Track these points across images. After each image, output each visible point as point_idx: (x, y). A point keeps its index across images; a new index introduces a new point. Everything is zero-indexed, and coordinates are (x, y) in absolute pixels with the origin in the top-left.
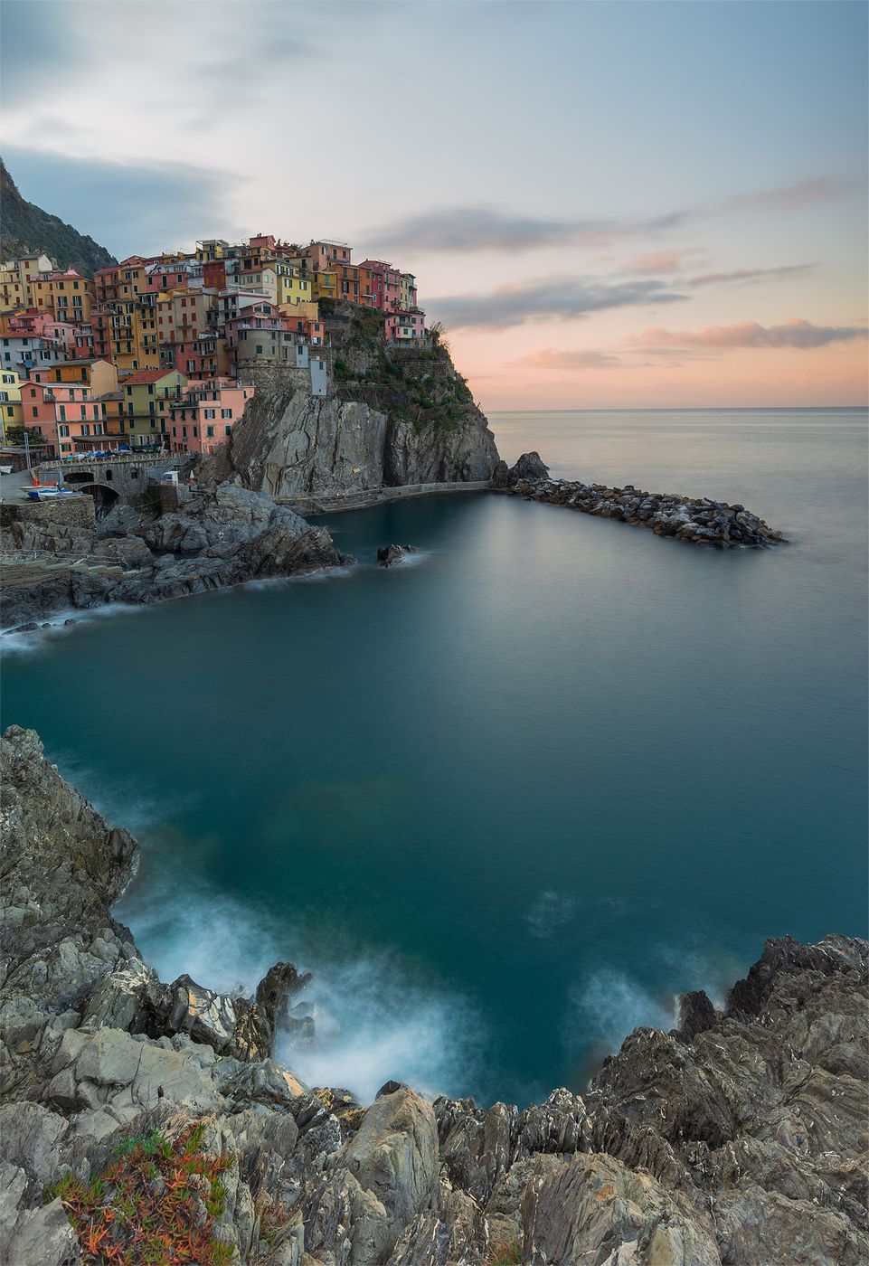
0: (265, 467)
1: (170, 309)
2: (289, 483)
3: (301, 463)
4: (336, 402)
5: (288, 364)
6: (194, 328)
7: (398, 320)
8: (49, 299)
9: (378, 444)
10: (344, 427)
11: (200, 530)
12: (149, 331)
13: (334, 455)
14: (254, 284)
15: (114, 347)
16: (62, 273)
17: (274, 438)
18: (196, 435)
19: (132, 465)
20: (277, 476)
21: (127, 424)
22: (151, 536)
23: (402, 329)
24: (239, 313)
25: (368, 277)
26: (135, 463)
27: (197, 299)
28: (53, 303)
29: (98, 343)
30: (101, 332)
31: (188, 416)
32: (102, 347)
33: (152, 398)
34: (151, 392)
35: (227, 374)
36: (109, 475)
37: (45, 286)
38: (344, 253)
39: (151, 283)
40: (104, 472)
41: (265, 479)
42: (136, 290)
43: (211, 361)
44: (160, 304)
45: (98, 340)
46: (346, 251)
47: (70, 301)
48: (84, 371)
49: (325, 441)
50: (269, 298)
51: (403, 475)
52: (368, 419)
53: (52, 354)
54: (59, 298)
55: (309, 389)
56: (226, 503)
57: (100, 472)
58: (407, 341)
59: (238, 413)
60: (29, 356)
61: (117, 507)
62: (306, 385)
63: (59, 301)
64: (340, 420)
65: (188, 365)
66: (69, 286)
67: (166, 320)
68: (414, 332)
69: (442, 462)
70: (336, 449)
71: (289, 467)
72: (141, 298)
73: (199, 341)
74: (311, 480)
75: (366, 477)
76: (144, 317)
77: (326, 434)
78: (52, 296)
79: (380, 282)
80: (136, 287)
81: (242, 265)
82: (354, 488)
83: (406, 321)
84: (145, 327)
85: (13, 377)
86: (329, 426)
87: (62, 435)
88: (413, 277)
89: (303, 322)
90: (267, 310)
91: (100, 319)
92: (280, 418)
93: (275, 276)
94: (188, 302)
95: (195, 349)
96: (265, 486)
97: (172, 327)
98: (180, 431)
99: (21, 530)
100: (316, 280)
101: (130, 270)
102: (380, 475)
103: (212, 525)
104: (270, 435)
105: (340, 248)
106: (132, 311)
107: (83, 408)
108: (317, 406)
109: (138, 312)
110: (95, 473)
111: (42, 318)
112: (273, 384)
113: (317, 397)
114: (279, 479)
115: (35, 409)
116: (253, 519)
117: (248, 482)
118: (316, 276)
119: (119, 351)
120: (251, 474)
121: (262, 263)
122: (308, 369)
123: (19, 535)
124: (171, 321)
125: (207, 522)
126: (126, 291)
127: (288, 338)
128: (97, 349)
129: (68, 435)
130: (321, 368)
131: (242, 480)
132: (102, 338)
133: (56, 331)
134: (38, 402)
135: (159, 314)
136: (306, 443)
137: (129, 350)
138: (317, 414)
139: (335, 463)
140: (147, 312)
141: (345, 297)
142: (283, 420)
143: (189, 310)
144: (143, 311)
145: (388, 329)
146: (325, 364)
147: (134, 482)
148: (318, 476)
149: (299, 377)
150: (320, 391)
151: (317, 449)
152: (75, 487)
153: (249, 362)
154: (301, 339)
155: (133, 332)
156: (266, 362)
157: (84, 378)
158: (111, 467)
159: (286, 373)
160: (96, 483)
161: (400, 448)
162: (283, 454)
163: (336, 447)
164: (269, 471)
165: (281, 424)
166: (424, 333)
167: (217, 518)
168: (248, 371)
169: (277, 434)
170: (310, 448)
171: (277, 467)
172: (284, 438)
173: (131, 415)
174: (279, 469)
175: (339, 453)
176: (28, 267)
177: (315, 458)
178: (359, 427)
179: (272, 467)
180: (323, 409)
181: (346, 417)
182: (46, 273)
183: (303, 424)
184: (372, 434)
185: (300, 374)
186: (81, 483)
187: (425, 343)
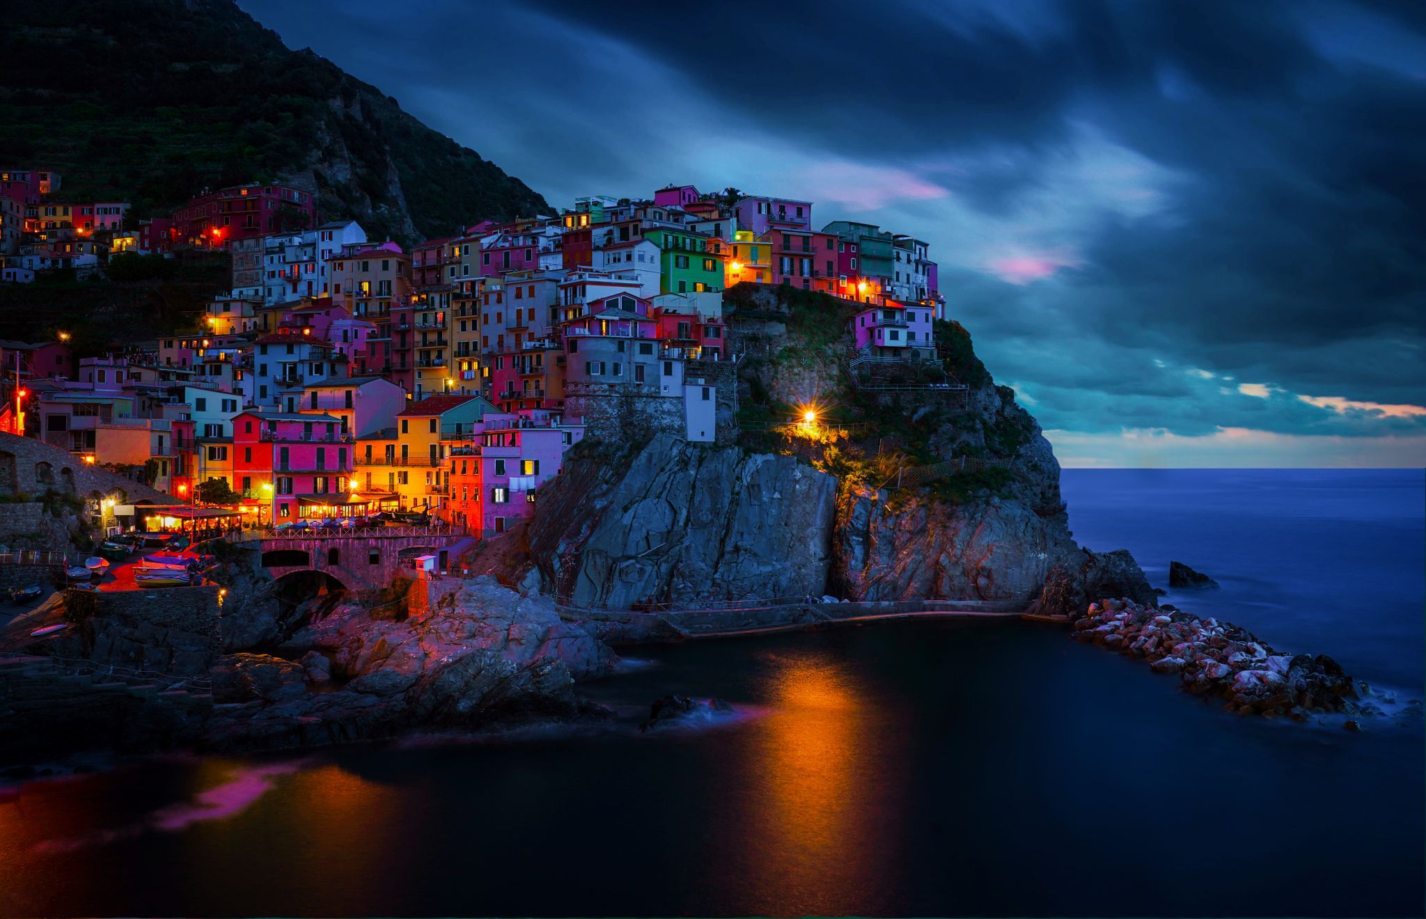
0: (583, 557)
1: (499, 301)
2: (628, 584)
3: (656, 553)
4: (733, 453)
5: (645, 390)
6: (531, 330)
7: (880, 315)
8: (348, 284)
10: (744, 495)
12: (469, 334)
13: (722, 541)
14: (623, 265)
17: (604, 509)
18: (477, 500)
19: (372, 542)
23: (887, 332)
24: (586, 311)
25: (830, 247)
26: (376, 539)
27: (537, 286)
29: (397, 351)
30: (403, 334)
31: (470, 468)
32: (403, 358)
33: (434, 439)
34: (433, 430)
36: (333, 557)
37: (347, 264)
38: (799, 210)
39: (487, 261)
40: (326, 551)
41: (581, 577)
42: (466, 272)
43: (538, 382)
44: (487, 295)
45: (398, 347)
46: (802, 208)
47: (375, 287)
48: (349, 394)
49: (706, 517)
50: (638, 286)
51: (860, 581)
52: (797, 481)
53: (326, 367)
55: (682, 430)
57: (320, 552)
58: (896, 351)
59: (552, 469)
60: (293, 369)
61: (340, 609)
62: (677, 423)
64: (738, 483)
66: (375, 265)
67: (492, 319)
68: (911, 336)
69: (937, 562)
70: (726, 534)
71: (629, 558)
72: (462, 284)
73: (524, 351)
76: (463, 314)
77: (707, 504)
78: (353, 281)
79: (854, 255)
80: (466, 268)
81: (616, 235)
82: (752, 599)
83: (898, 316)
84: (464, 329)
85: (234, 402)
86: (715, 493)
88: (926, 245)
89: (690, 321)
90: (628, 306)
91: (403, 316)
92: (620, 476)
93: (656, 252)
94: (525, 292)
95: (515, 364)
96: (582, 587)
97: (501, 328)
98: (459, 493)
100: (735, 255)
101: (460, 243)
104: (599, 504)
105: (792, 203)
106: (447, 304)
107: (321, 452)
108: (693, 462)
109: (457, 306)
110: (311, 552)
111: (327, 314)
112: (616, 422)
113: (695, 447)
114: (608, 579)
115: (247, 451)
116: (507, 640)
117: (552, 581)
118: (736, 248)
119: (426, 364)
120: (557, 565)
121: (644, 231)
122: (681, 400)
124: (499, 320)
126: (453, 274)
127: (646, 350)
128: (396, 359)
129: (290, 492)
130: (706, 396)
131: (543, 578)
132: (403, 345)
133: (345, 332)
134: (253, 441)
135: (484, 309)
136: (668, 520)
137: (440, 363)
138: (692, 472)
139: (722, 555)
140: (468, 305)
141: (787, 280)
142: (626, 480)
143: (525, 304)
144: (463, 304)
145: (860, 331)
146: (712, 391)
147: (374, 571)
148: (682, 575)
149: (663, 412)
150: (703, 433)
151: (689, 530)
152: (277, 572)
153: (579, 386)
154: (676, 352)
155: (446, 336)
156: (606, 387)
157: (349, 405)
158: (339, 543)
159: (639, 406)
160: (311, 568)
161: (858, 535)
162: (621, 536)
163: (728, 528)
164: (591, 563)
165: (622, 486)
166: (931, 338)
167: (447, 633)
168: (577, 401)
169: (612, 503)
170: (676, 528)
171: (606, 557)
172: (626, 509)
173: (405, 463)
174: (610, 561)
175: (733, 540)
176: (331, 239)
177: (684, 546)
178: (777, 495)
179: (597, 557)
180: (705, 464)
181: (752, 478)
182: (352, 246)
183: (664, 488)
184: (804, 510)
185: (666, 406)
186: (288, 568)
187: (932, 354)
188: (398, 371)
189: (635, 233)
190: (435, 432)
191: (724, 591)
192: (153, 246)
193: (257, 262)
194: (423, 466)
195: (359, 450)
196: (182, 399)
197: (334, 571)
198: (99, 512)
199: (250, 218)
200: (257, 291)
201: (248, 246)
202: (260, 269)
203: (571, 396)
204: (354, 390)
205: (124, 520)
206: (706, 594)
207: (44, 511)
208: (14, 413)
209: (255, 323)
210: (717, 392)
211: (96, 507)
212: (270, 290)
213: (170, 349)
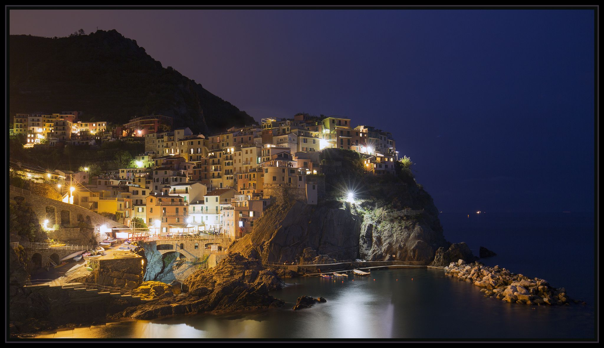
0: (271, 245)
1: (240, 155)
2: (287, 256)
4: (324, 209)
5: (292, 186)
12: (229, 167)
19: (195, 241)
20: (278, 251)
23: (378, 165)
26: (197, 240)
30: (206, 167)
31: (230, 214)
32: (206, 175)
33: (217, 204)
37: (185, 143)
40: (179, 245)
48: (187, 189)
49: (314, 231)
51: (369, 254)
53: (178, 179)
55: (305, 200)
57: (177, 245)
58: (381, 172)
60: (167, 180)
61: (184, 265)
62: (304, 198)
63: (191, 151)
66: (195, 143)
68: (386, 166)
70: (321, 238)
71: (287, 246)
76: (227, 160)
79: (365, 138)
81: (281, 131)
84: (227, 165)
85: (146, 192)
89: (308, 162)
91: (206, 161)
93: (296, 137)
94: (249, 152)
95: (245, 177)
97: (241, 165)
101: (226, 134)
106: (221, 157)
108: (310, 212)
109: (224, 157)
114: (280, 254)
116: (244, 276)
121: (290, 130)
122: (305, 189)
126: (223, 145)
127: (292, 172)
129: (166, 223)
130: (314, 188)
132: (205, 171)
134: (153, 205)
136: (301, 232)
137: (219, 177)
138: (309, 216)
141: (342, 147)
143: (249, 156)
146: (316, 186)
147: (196, 251)
148: (306, 252)
149: (298, 194)
150: (313, 202)
152: (162, 252)
153: (269, 185)
155: (221, 168)
157: (187, 192)
158: (184, 242)
159: (290, 192)
160: (174, 250)
163: (322, 235)
164: (274, 248)
166: (393, 167)
168: (268, 190)
170: (304, 235)
171: (279, 246)
172: (286, 229)
173: (207, 213)
175: (324, 239)
176: (179, 134)
179: (276, 246)
180: (314, 212)
183: (299, 221)
185: (300, 192)
186: (166, 250)
187: (394, 172)
188: (203, 180)
189: (288, 131)
190: (217, 201)
193: (154, 142)
194: (213, 214)
195: (191, 207)
196: (128, 191)
197: (182, 252)
198: (99, 231)
199: (151, 126)
200: (153, 152)
201: (151, 137)
202: (155, 144)
204: (188, 187)
205: (108, 234)
207: (81, 230)
208: (70, 196)
209: (153, 163)
210: (318, 187)
211: (98, 229)
212: (158, 152)
213: (123, 173)
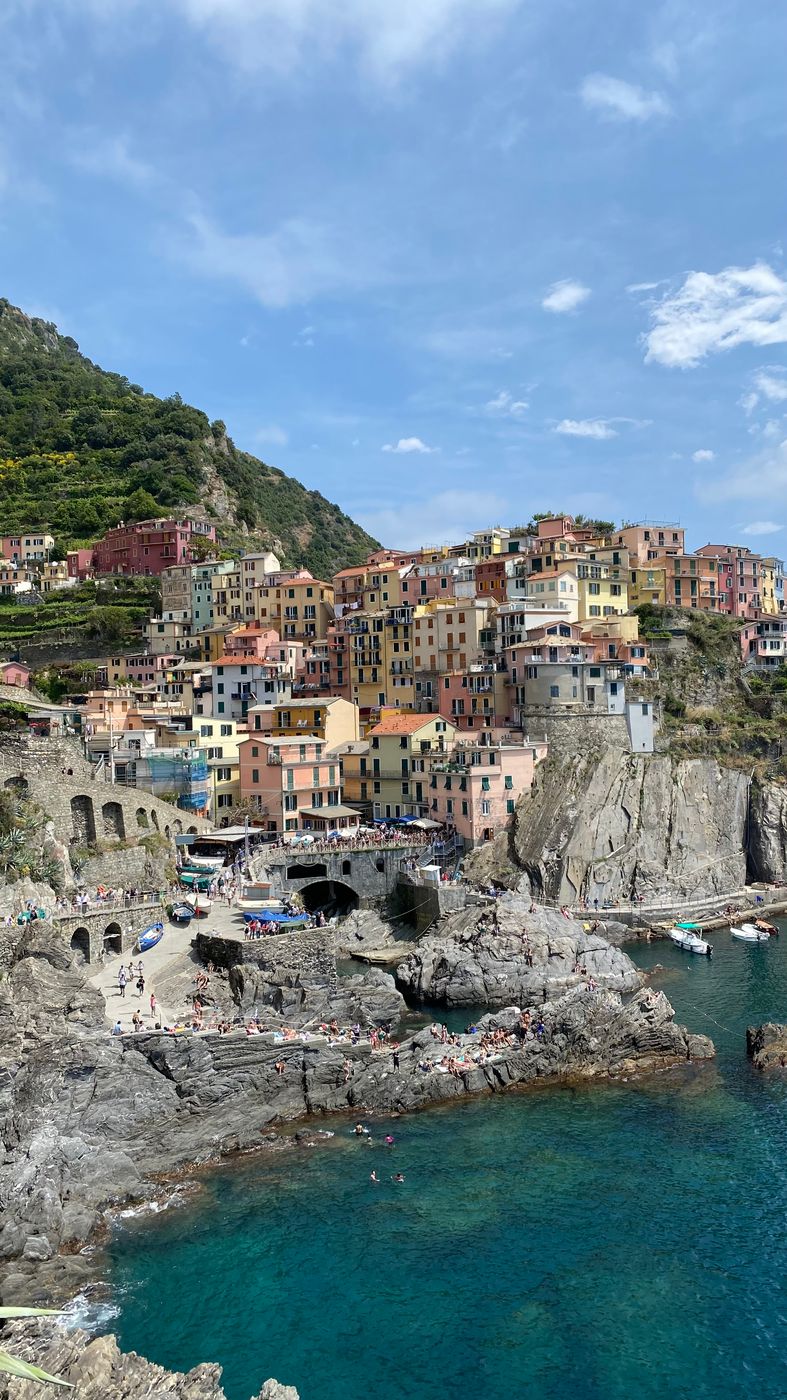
0: (565, 862)
1: (431, 626)
2: (601, 885)
3: (618, 854)
5: (597, 710)
6: (462, 651)
8: (274, 609)
9: (737, 821)
10: (681, 798)
11: (472, 968)
12: (402, 655)
13: (668, 840)
14: (547, 594)
15: (355, 674)
16: (292, 576)
17: (576, 819)
18: (465, 812)
20: (581, 876)
21: (370, 788)
22: (405, 974)
23: (768, 643)
24: (524, 636)
25: (712, 568)
26: (381, 851)
27: (466, 613)
28: (279, 614)
29: (334, 669)
30: (340, 655)
31: (456, 785)
32: (340, 674)
33: (405, 755)
34: (404, 746)
35: (507, 719)
36: (347, 868)
37: (272, 592)
38: (675, 536)
39: (405, 589)
40: (340, 863)
41: (564, 880)
42: (386, 598)
43: (486, 701)
44: (418, 622)
45: (336, 666)
46: (678, 534)
47: (301, 612)
48: (317, 714)
50: (567, 613)
52: (718, 783)
53: (276, 686)
54: (288, 609)
56: (510, 928)
57: (335, 865)
58: (778, 659)
59: (526, 781)
60: (247, 687)
61: (354, 913)
62: (624, 737)
63: (288, 613)
64: (675, 787)
65: (454, 706)
66: (300, 594)
67: (424, 641)
70: (671, 832)
71: (600, 861)
72: (393, 612)
73: (470, 674)
74: (632, 882)
75: (720, 875)
76: (396, 637)
77: (653, 809)
78: (279, 606)
79: (730, 575)
80: (385, 595)
81: (529, 565)
82: (701, 892)
84: (396, 649)
85: (230, 727)
86: (658, 798)
87: (287, 809)
89: (616, 644)
90: (565, 630)
91: (339, 639)
92: (585, 787)
93: (574, 581)
94: (456, 618)
95: (465, 685)
96: (565, 889)
97: (433, 650)
98: (442, 805)
99: (241, 977)
100: (634, 580)
101: (379, 573)
102: (741, 869)
103: (490, 961)
104: (571, 814)
105: (669, 530)
106: (380, 629)
107: (316, 772)
108: (640, 768)
109: (388, 631)
110: (328, 865)
111: (266, 636)
112: (575, 739)
113: (640, 755)
114: (585, 880)
115: (256, 772)
116: (550, 954)
117: (540, 886)
118: (634, 574)
119: (361, 680)
120: (543, 872)
121: (556, 563)
122: (626, 715)
123: (237, 983)
124: (431, 643)
125: (483, 956)
128: (334, 676)
130: (645, 712)
131: (532, 883)
132: (340, 664)
133: (282, 652)
134: (260, 764)
135: (416, 633)
137: (375, 680)
138: (640, 780)
140: (401, 630)
141: (678, 601)
142: (590, 791)
143: (456, 629)
144: (396, 630)
145: (745, 643)
147: (380, 878)
148: (643, 874)
149: (612, 728)
150: (644, 744)
151: (641, 830)
152: (301, 884)
153: (540, 708)
154: (615, 673)
155: (381, 657)
156: (564, 708)
157: (317, 722)
158: (350, 857)
159: (592, 723)
160: (328, 879)
161: (772, 827)
162: (591, 841)
163: (670, 829)
164: (571, 868)
165: (588, 797)
167: (498, 951)
168: (539, 720)
169: (581, 812)
170: (631, 832)
171: (582, 861)
172: (592, 817)
173: (377, 776)
174: (585, 865)
175: (676, 838)
176: (253, 569)
177: (639, 846)
178: (705, 796)
179: (575, 861)
180: (650, 772)
181: (685, 782)
182: (272, 577)
183: (619, 795)
184: (726, 806)
185: (614, 723)
186: (309, 879)
188: (334, 686)
189: (549, 563)
190: (406, 748)
191: (679, 886)
192: (81, 575)
193: (185, 589)
196: (189, 727)
197: (347, 880)
199: (167, 548)
200: (185, 614)
201: (176, 576)
202: (188, 594)
203: (532, 716)
206: (664, 890)
209: (188, 641)
212: (197, 612)
